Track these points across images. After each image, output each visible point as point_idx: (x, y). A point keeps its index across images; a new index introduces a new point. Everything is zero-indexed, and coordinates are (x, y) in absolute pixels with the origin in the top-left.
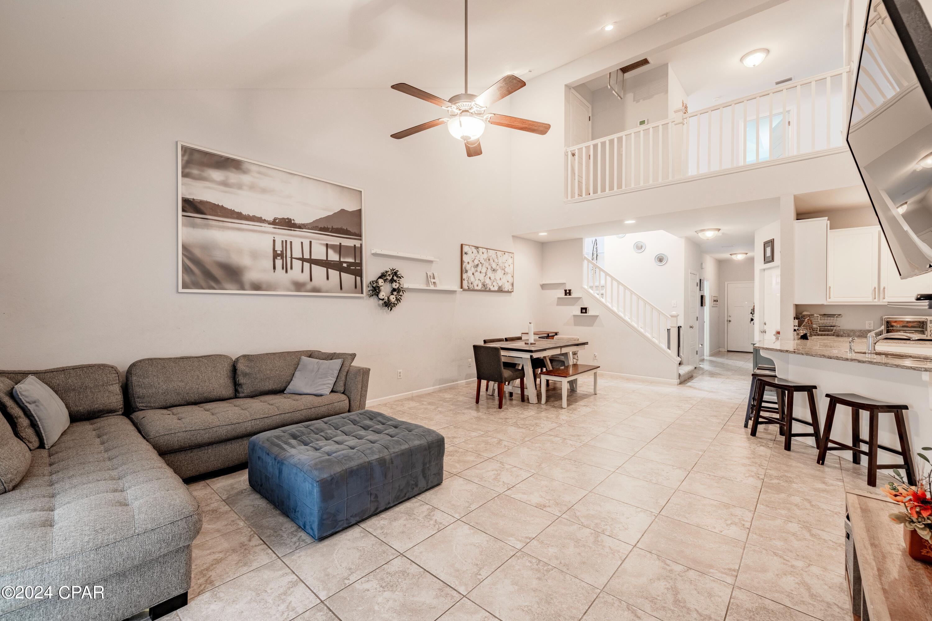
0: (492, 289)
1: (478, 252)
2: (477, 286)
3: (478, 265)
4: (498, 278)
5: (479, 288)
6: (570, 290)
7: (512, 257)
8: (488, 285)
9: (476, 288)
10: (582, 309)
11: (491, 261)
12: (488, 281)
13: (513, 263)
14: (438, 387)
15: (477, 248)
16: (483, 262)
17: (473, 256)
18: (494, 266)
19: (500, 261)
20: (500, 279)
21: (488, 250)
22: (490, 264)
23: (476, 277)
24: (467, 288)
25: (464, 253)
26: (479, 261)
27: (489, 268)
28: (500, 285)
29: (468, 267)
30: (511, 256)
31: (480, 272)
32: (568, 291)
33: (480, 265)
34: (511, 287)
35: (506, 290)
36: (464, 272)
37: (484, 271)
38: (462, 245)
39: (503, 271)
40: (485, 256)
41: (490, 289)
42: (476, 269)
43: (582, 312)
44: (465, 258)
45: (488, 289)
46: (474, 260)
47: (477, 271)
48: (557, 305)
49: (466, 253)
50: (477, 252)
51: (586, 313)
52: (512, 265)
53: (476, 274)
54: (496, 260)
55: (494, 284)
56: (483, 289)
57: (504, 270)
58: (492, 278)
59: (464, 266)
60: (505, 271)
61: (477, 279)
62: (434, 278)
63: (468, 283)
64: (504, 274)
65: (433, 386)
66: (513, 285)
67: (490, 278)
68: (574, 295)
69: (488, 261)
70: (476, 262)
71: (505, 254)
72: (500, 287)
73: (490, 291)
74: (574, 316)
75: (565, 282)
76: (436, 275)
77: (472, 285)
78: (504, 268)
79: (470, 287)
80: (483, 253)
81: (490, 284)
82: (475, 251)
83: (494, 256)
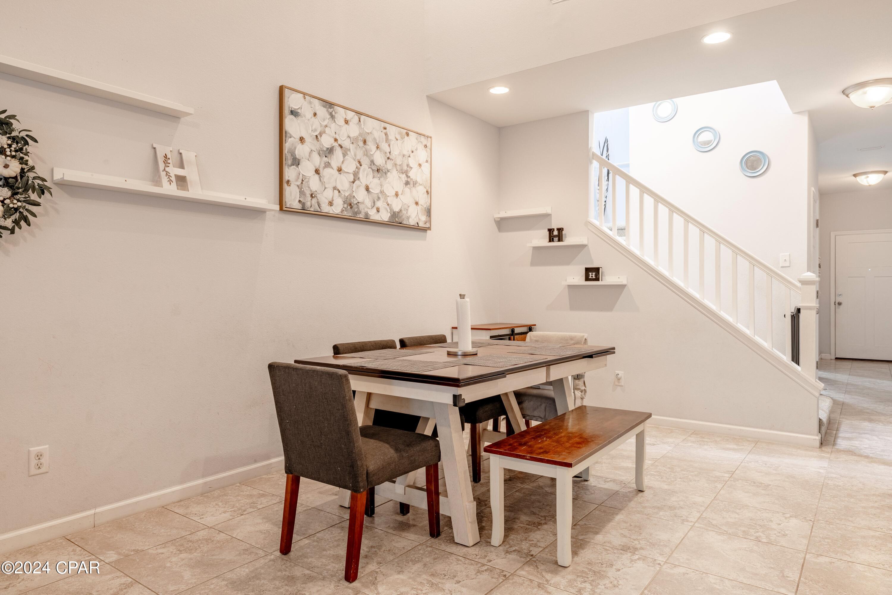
0: (374, 216)
1: (332, 117)
2: (331, 204)
3: (330, 151)
4: (390, 192)
5: (337, 208)
6: (560, 230)
7: (426, 146)
8: (361, 207)
9: (326, 209)
10: (588, 270)
11: (371, 146)
12: (361, 196)
13: (429, 161)
14: (201, 481)
15: (329, 105)
16: (346, 144)
17: (316, 123)
18: (379, 159)
19: (395, 152)
20: (397, 195)
21: (363, 117)
22: (366, 154)
23: (325, 180)
24: (297, 205)
25: (286, 111)
26: (336, 140)
27: (366, 162)
28: (397, 209)
29: (301, 151)
30: (425, 142)
31: (340, 170)
32: (556, 233)
33: (338, 152)
34: (423, 218)
35: (412, 222)
36: (290, 162)
37: (350, 166)
38: (281, 90)
39: (403, 176)
40: (353, 130)
41: (367, 214)
42: (325, 159)
43: (587, 279)
44: (290, 122)
45: (362, 216)
46: (321, 134)
47: (328, 165)
48: (533, 263)
49: (293, 113)
50: (329, 116)
51: (597, 279)
52: (428, 165)
53: (326, 173)
54: (384, 146)
55: (379, 204)
56: (346, 214)
57: (406, 173)
58: (375, 190)
59: (287, 146)
60: (408, 177)
61: (330, 186)
62: (182, 166)
63: (302, 193)
64: (407, 183)
65: (182, 482)
66: (428, 212)
67: (367, 189)
68: (569, 240)
69: (361, 144)
70: (327, 141)
71: (408, 135)
72: (394, 215)
73: (367, 221)
74: (570, 287)
75: (549, 211)
76: (189, 156)
77: (314, 201)
78: (405, 168)
79: (308, 204)
80: (347, 122)
81: (368, 203)
82: (322, 112)
83: (378, 135)
